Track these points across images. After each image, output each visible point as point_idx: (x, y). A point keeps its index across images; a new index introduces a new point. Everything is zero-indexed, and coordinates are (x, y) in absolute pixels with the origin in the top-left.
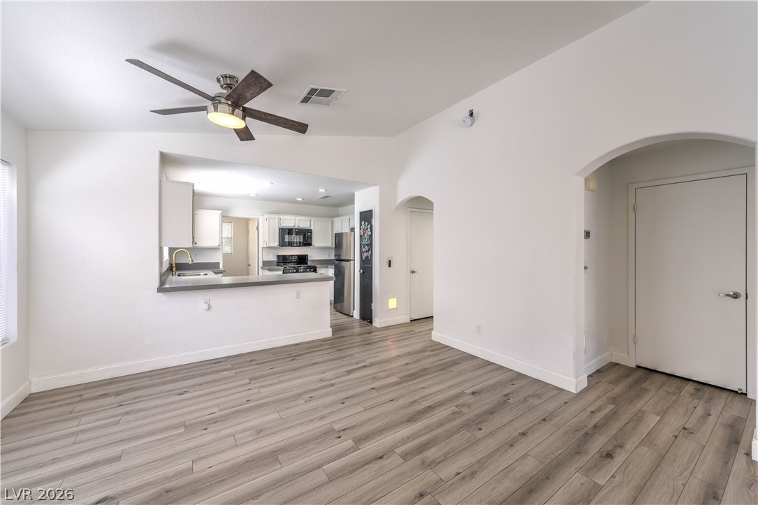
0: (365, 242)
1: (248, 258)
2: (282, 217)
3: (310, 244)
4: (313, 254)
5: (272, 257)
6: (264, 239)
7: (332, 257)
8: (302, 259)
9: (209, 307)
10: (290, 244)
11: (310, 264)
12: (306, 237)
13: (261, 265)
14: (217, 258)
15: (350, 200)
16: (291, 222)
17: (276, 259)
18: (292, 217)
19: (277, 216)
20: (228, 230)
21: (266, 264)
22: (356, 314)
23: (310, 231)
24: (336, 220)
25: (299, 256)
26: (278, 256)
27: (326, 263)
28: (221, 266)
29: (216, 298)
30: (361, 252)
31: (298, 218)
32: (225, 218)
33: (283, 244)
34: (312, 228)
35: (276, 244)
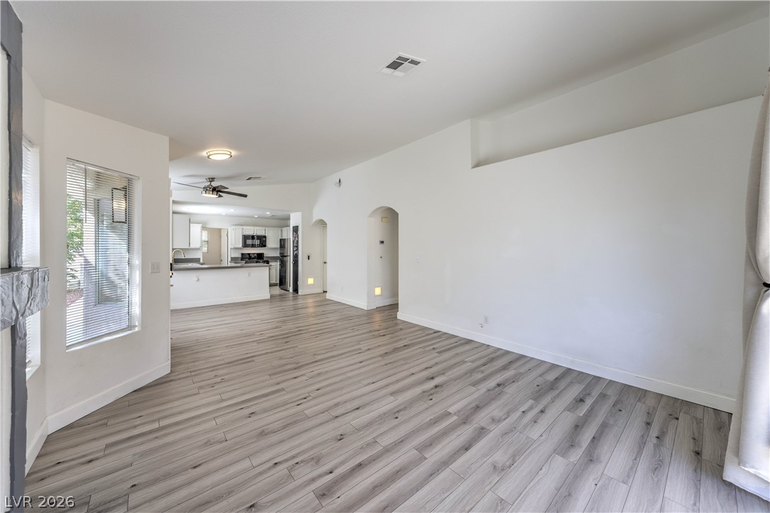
0: (295, 245)
1: (220, 256)
2: (244, 227)
3: (265, 246)
4: (267, 253)
5: (238, 255)
6: (232, 242)
7: (278, 255)
8: (260, 256)
9: (198, 280)
10: (253, 246)
11: (265, 259)
12: (262, 241)
13: (230, 260)
14: (199, 255)
15: (288, 219)
16: (250, 231)
17: (240, 256)
18: (252, 228)
19: (241, 227)
20: (205, 236)
21: (233, 259)
22: (291, 289)
23: (265, 237)
24: (284, 229)
25: (258, 254)
26: (242, 254)
27: (274, 259)
28: (201, 261)
29: (203, 275)
30: (293, 251)
31: (256, 228)
32: (204, 228)
33: (245, 245)
34: (266, 235)
35: (240, 245)
